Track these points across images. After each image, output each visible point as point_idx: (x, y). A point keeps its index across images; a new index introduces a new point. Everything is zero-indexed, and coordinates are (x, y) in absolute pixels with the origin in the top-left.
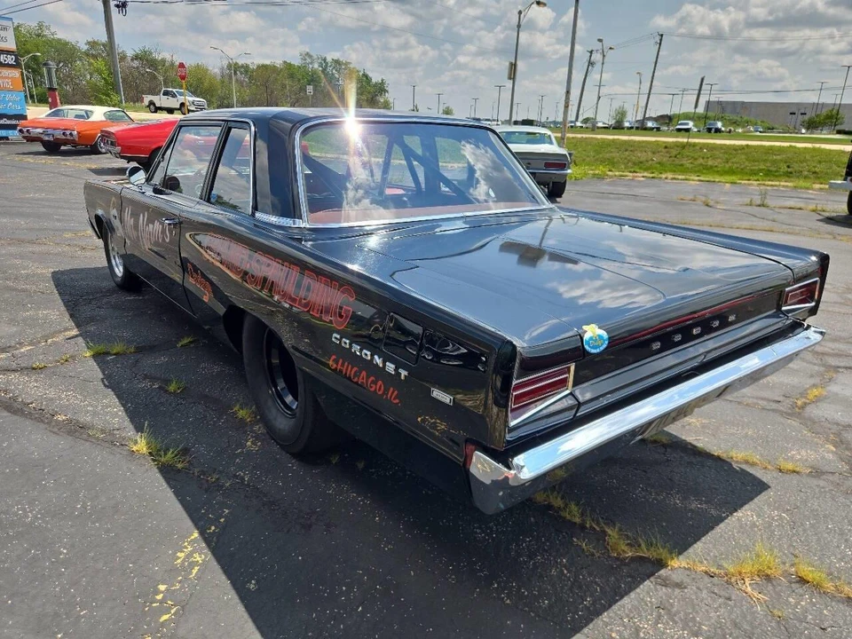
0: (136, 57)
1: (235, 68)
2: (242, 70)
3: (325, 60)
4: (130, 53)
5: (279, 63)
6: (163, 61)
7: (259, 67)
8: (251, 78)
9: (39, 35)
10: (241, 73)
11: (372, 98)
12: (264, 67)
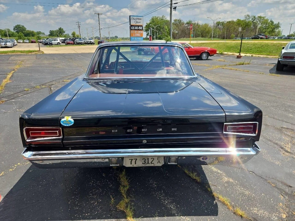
0: (187, 23)
1: (218, 24)
2: (221, 24)
3: (254, 17)
4: (185, 22)
5: (235, 20)
6: (195, 24)
7: (227, 22)
8: (224, 27)
9: (162, 19)
10: (221, 25)
11: (272, 30)
12: (229, 22)
